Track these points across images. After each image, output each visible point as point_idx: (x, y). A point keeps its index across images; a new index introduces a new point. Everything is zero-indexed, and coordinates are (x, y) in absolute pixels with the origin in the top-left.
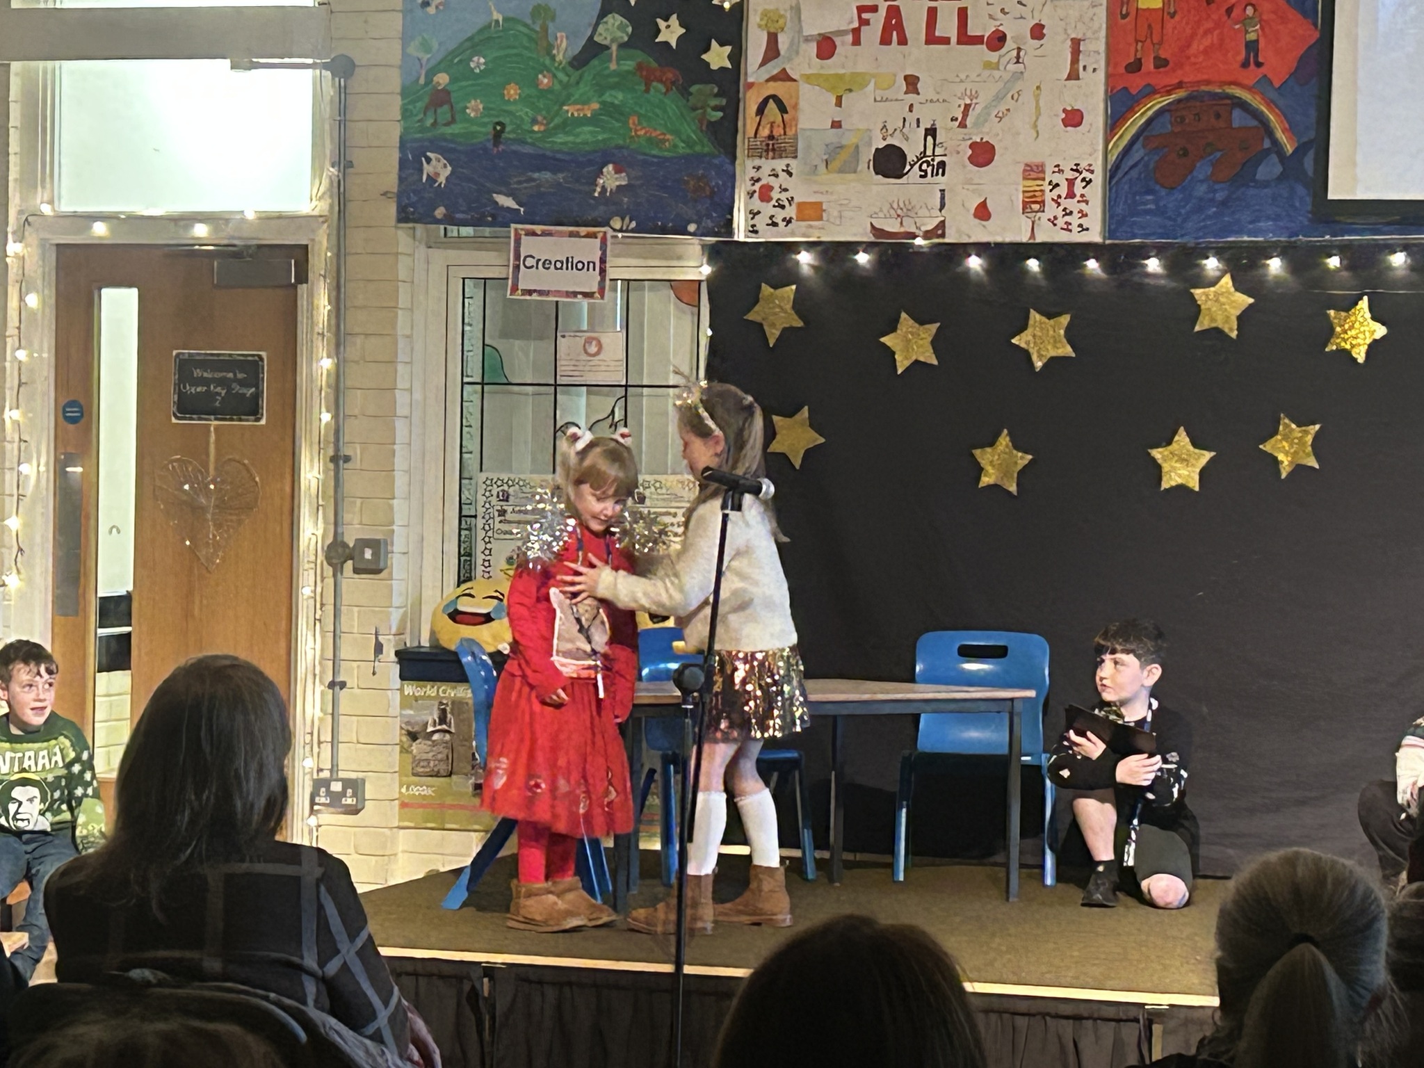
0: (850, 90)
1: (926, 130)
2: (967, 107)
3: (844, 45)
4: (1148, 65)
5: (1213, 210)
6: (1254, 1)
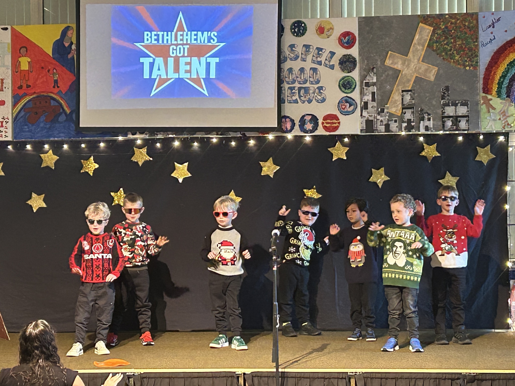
4: (24, 87)
5: (46, 130)
6: (56, 68)
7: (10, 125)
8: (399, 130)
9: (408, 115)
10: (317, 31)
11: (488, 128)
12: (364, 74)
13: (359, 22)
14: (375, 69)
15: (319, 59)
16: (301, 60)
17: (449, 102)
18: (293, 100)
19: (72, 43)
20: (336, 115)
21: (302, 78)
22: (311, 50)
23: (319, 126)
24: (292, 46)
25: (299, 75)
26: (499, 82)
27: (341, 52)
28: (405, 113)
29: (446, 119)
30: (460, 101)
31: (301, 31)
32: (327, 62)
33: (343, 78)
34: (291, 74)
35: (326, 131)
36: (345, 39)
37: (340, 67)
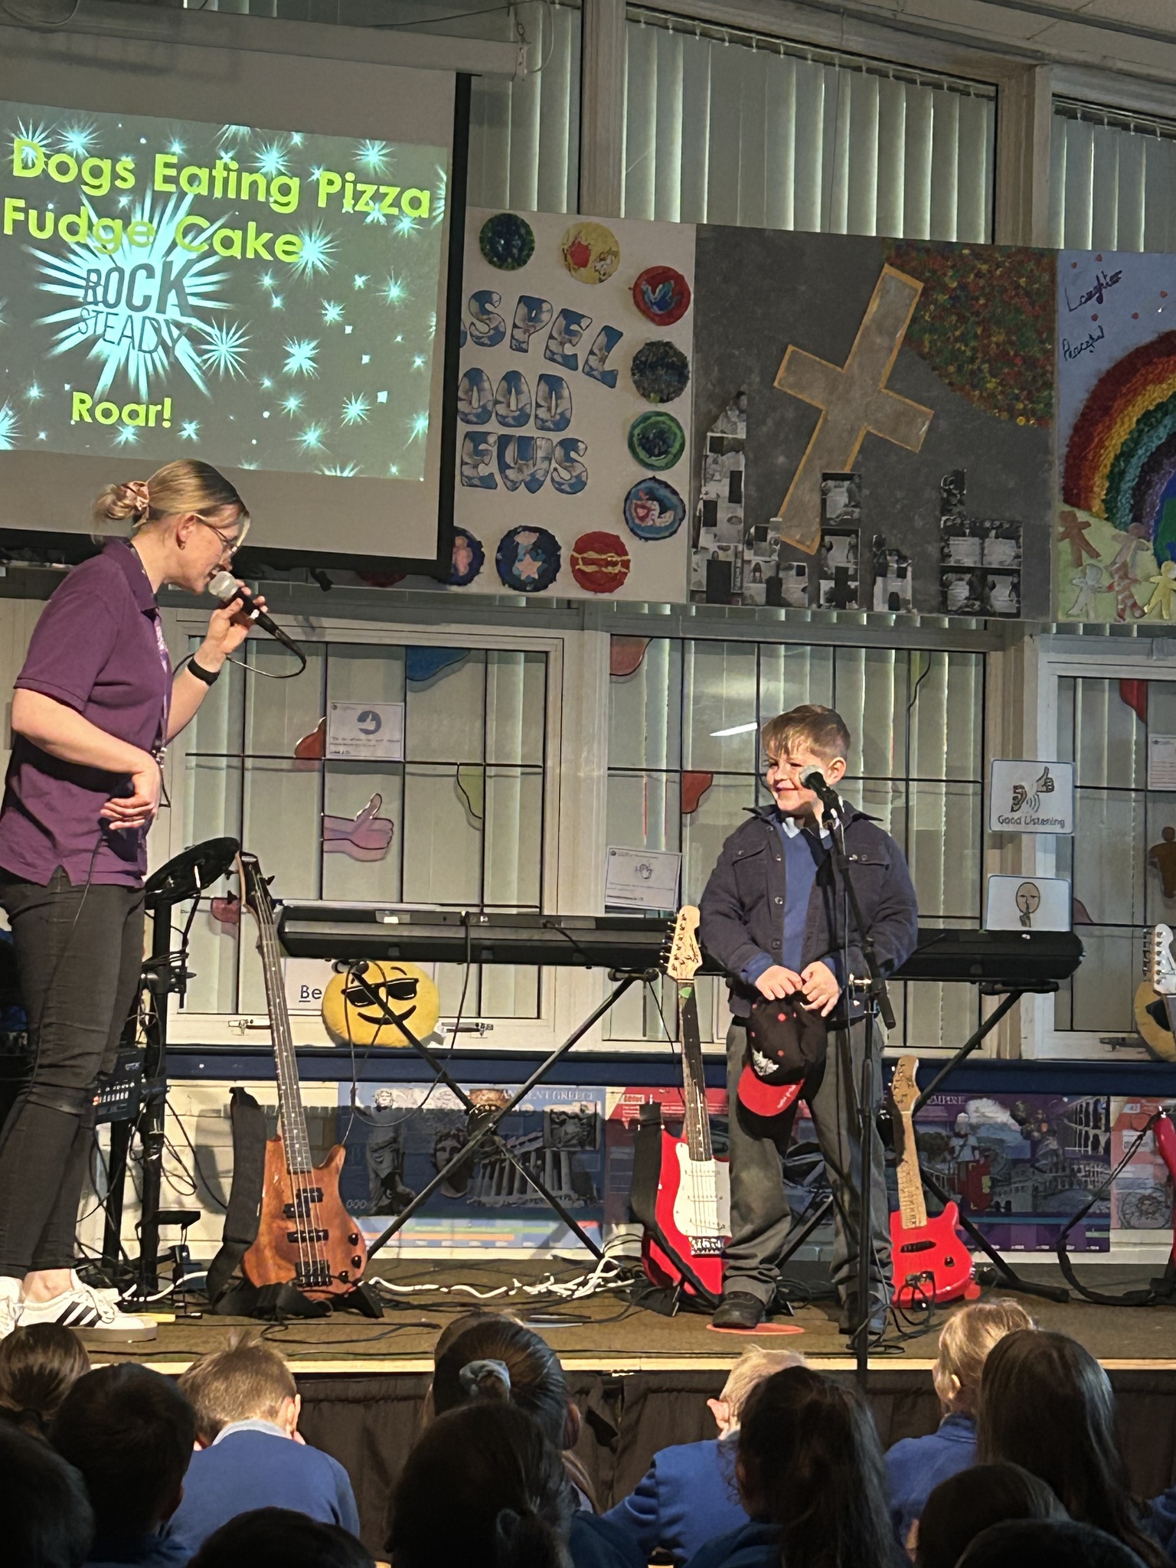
8: (810, 604)
9: (840, 555)
10: (565, 256)
11: (1074, 611)
12: (710, 411)
13: (699, 241)
14: (744, 401)
15: (569, 350)
16: (511, 347)
17: (962, 524)
18: (481, 478)
20: (618, 537)
21: (513, 407)
22: (545, 317)
23: (562, 569)
24: (483, 297)
25: (504, 396)
26: (1111, 472)
27: (639, 332)
28: (830, 548)
29: (951, 576)
30: (997, 523)
31: (515, 251)
32: (593, 361)
33: (646, 418)
34: (475, 388)
35: (584, 587)
36: (654, 292)
37: (635, 382)
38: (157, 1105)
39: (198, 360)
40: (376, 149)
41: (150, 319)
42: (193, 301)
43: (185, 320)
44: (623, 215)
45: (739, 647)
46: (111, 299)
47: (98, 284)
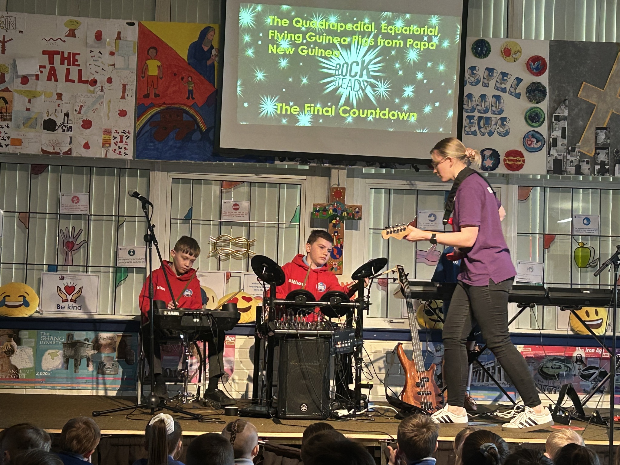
0: (34, 97)
1: (65, 114)
2: (81, 107)
3: (32, 80)
4: (152, 96)
5: (176, 150)
6: (191, 75)
7: (131, 141)
8: (591, 174)
9: (602, 156)
10: (502, 53)
12: (554, 106)
13: (551, 46)
14: (567, 102)
15: (503, 86)
16: (482, 86)
18: (472, 132)
19: (212, 47)
20: (521, 151)
21: (483, 107)
22: (495, 75)
23: (500, 163)
24: (473, 68)
25: (480, 103)
27: (528, 79)
28: (599, 154)
31: (484, 52)
32: (512, 90)
33: (530, 110)
34: (470, 100)
35: (509, 169)
36: (534, 65)
37: (527, 97)
38: (360, 348)
39: (373, 93)
40: (435, 18)
41: (357, 80)
42: (372, 73)
43: (369, 80)
44: (523, 38)
45: (565, 189)
46: (344, 73)
47: (340, 68)
